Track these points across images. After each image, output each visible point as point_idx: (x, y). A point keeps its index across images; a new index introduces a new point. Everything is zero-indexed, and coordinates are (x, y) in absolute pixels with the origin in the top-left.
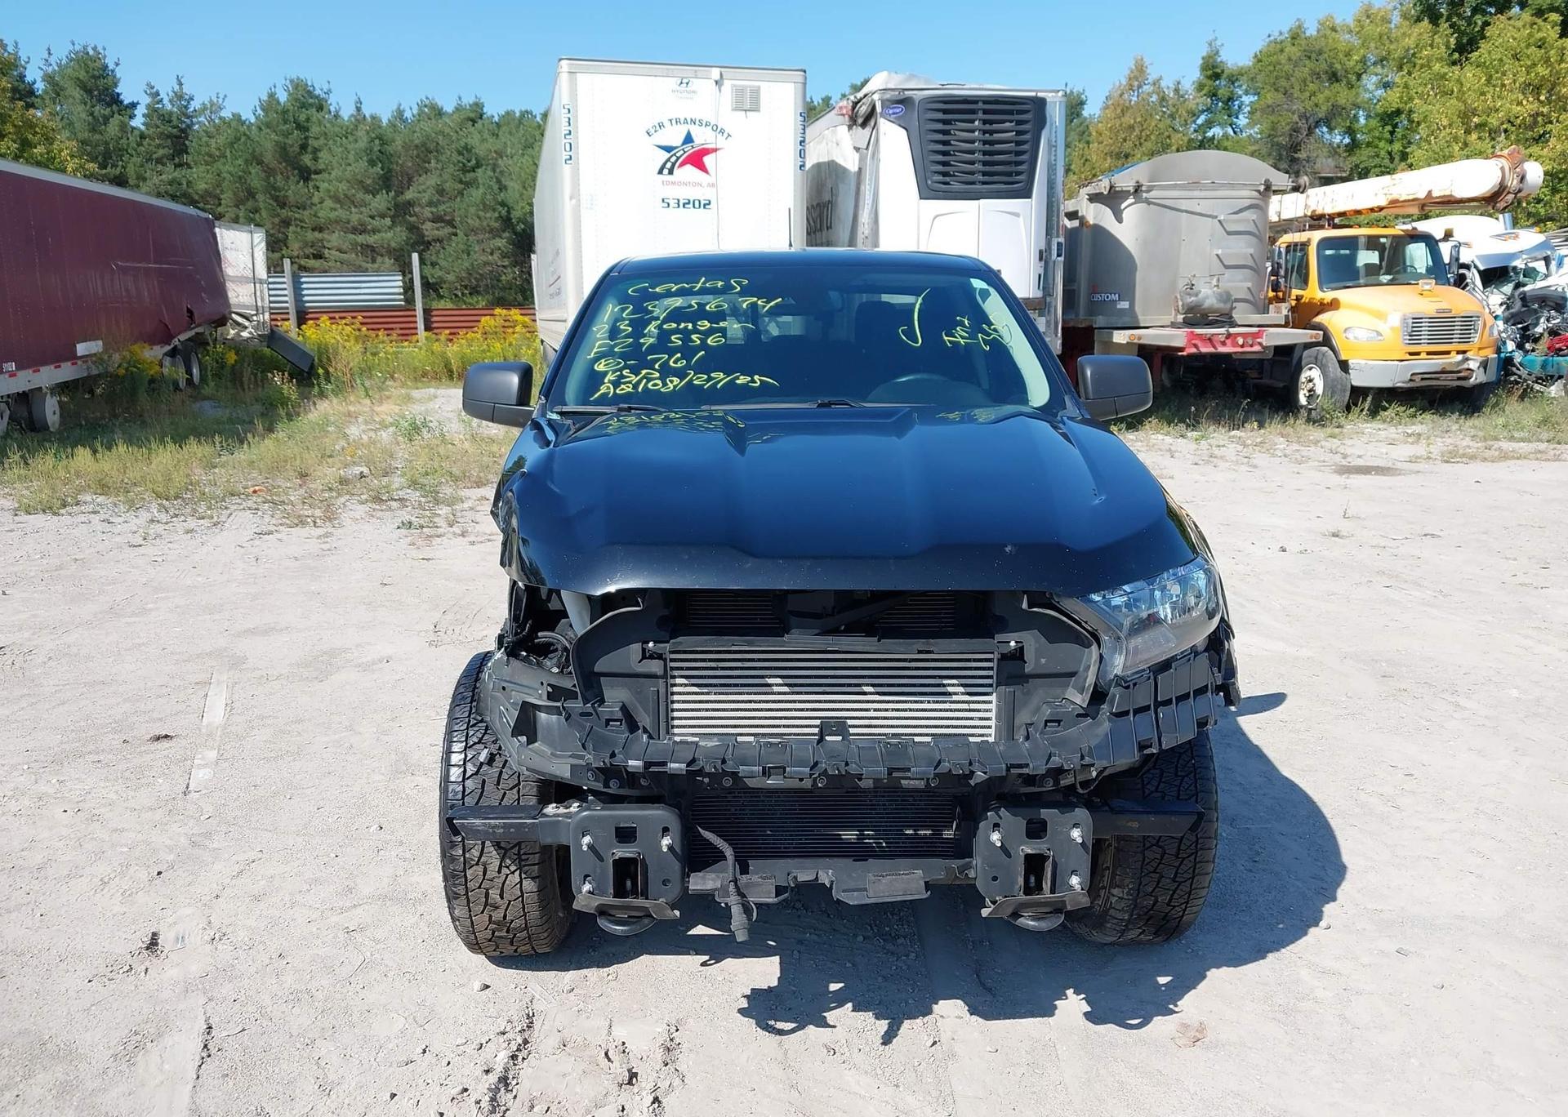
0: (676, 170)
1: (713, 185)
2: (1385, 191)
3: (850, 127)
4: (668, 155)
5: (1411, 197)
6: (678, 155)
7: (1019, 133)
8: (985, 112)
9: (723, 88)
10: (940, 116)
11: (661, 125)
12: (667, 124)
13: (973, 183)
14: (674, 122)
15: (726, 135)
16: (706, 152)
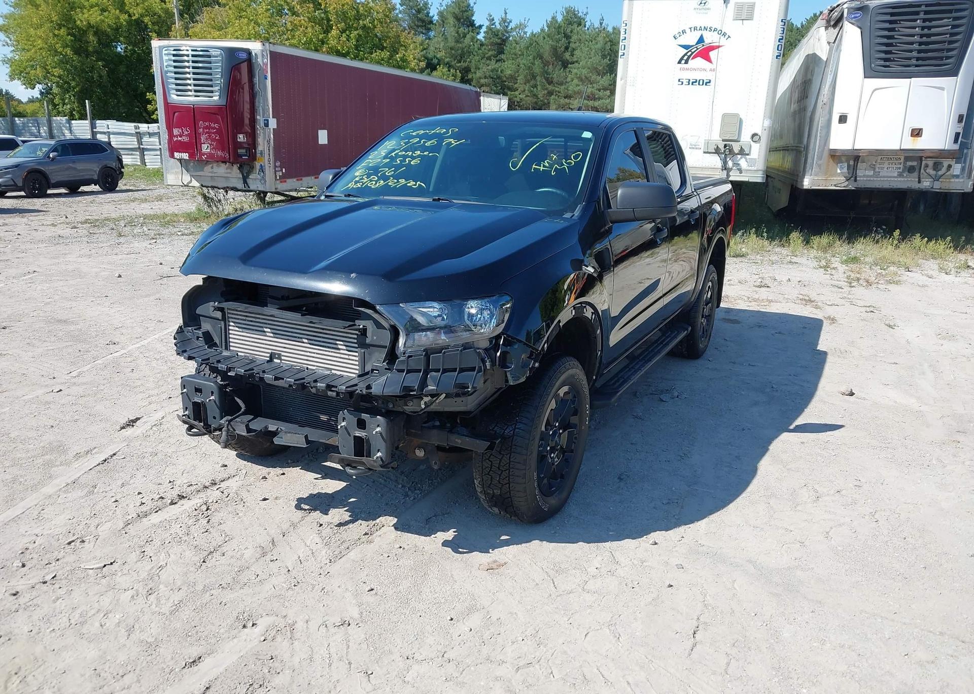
0: (690, 61)
1: (714, 70)
3: (827, 28)
4: (686, 51)
6: (693, 51)
8: (926, 13)
9: (729, 5)
10: (888, 18)
11: (684, 32)
12: (688, 31)
13: (909, 66)
14: (693, 29)
15: (727, 36)
16: (712, 48)
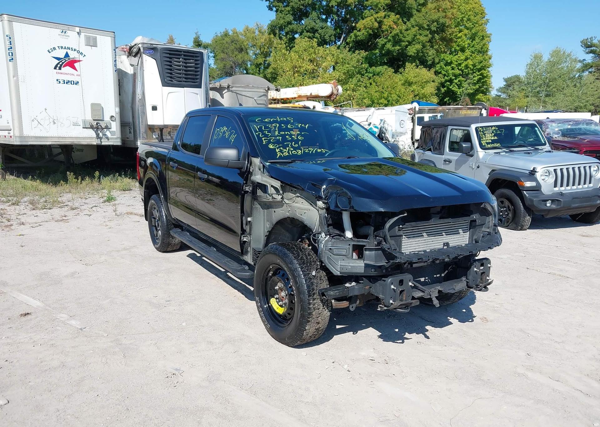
0: (62, 68)
1: (79, 75)
2: (297, 92)
3: (128, 57)
4: (58, 61)
5: (305, 95)
6: (63, 61)
7: (196, 64)
8: (184, 55)
9: (81, 36)
10: (168, 55)
11: (54, 49)
12: (57, 48)
13: (181, 81)
14: (60, 48)
15: (83, 55)
16: (76, 61)
